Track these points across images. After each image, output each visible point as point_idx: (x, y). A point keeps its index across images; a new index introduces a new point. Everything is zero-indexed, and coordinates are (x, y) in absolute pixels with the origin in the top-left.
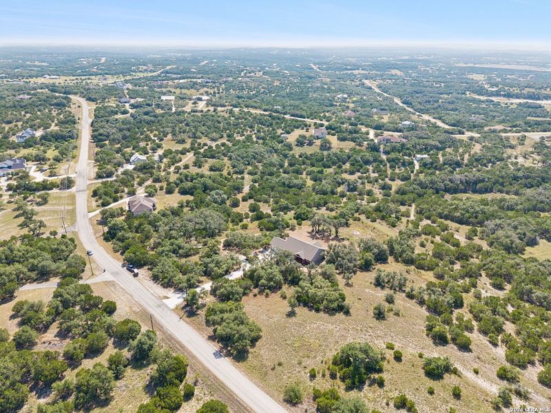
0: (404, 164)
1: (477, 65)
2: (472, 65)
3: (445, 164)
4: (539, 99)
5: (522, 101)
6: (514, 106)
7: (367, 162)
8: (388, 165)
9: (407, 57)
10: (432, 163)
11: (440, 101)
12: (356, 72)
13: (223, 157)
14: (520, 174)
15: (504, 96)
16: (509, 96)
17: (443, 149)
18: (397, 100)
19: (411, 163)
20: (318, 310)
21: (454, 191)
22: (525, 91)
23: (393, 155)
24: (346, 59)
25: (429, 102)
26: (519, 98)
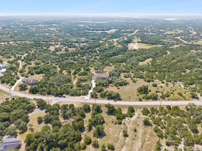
0: (94, 52)
1: (77, 22)
2: (76, 22)
3: (104, 50)
4: (104, 31)
5: (102, 32)
6: (100, 33)
7: (85, 53)
8: (90, 53)
9: (52, 20)
10: (101, 50)
11: (81, 33)
12: (40, 25)
13: (35, 60)
14: (121, 49)
15: (96, 30)
16: (97, 30)
17: (100, 46)
18: (68, 34)
19: (96, 51)
20: (123, 86)
21: (112, 56)
22: (100, 28)
23: (90, 50)
24: (29, 21)
25: (78, 34)
26: (99, 31)
